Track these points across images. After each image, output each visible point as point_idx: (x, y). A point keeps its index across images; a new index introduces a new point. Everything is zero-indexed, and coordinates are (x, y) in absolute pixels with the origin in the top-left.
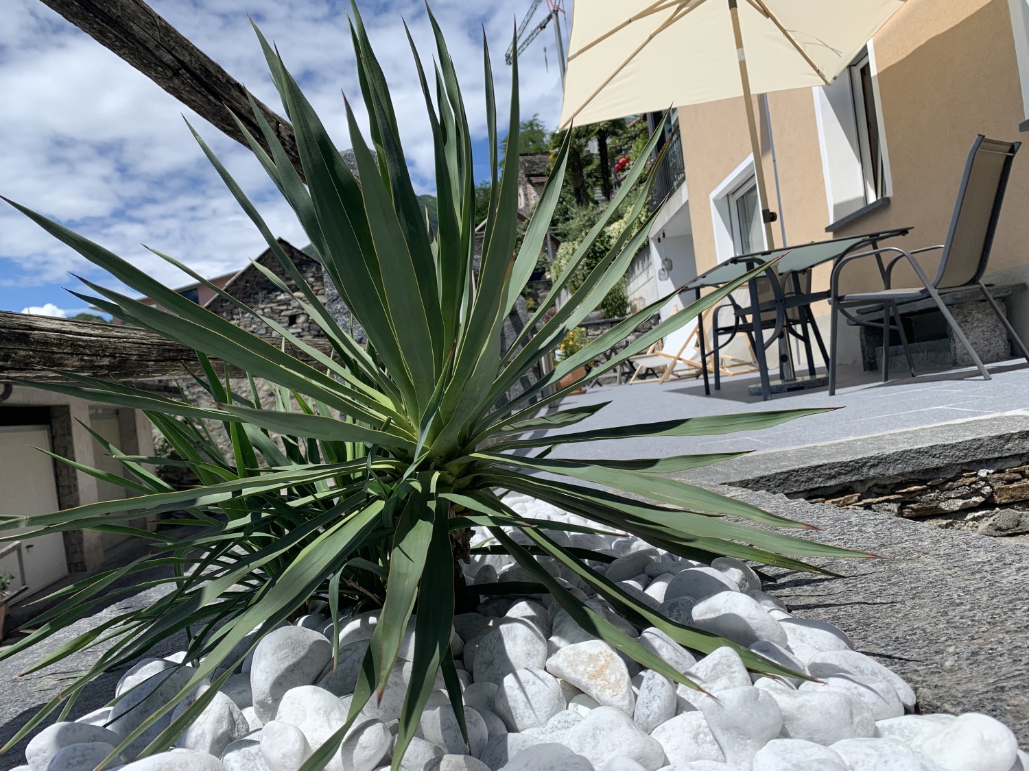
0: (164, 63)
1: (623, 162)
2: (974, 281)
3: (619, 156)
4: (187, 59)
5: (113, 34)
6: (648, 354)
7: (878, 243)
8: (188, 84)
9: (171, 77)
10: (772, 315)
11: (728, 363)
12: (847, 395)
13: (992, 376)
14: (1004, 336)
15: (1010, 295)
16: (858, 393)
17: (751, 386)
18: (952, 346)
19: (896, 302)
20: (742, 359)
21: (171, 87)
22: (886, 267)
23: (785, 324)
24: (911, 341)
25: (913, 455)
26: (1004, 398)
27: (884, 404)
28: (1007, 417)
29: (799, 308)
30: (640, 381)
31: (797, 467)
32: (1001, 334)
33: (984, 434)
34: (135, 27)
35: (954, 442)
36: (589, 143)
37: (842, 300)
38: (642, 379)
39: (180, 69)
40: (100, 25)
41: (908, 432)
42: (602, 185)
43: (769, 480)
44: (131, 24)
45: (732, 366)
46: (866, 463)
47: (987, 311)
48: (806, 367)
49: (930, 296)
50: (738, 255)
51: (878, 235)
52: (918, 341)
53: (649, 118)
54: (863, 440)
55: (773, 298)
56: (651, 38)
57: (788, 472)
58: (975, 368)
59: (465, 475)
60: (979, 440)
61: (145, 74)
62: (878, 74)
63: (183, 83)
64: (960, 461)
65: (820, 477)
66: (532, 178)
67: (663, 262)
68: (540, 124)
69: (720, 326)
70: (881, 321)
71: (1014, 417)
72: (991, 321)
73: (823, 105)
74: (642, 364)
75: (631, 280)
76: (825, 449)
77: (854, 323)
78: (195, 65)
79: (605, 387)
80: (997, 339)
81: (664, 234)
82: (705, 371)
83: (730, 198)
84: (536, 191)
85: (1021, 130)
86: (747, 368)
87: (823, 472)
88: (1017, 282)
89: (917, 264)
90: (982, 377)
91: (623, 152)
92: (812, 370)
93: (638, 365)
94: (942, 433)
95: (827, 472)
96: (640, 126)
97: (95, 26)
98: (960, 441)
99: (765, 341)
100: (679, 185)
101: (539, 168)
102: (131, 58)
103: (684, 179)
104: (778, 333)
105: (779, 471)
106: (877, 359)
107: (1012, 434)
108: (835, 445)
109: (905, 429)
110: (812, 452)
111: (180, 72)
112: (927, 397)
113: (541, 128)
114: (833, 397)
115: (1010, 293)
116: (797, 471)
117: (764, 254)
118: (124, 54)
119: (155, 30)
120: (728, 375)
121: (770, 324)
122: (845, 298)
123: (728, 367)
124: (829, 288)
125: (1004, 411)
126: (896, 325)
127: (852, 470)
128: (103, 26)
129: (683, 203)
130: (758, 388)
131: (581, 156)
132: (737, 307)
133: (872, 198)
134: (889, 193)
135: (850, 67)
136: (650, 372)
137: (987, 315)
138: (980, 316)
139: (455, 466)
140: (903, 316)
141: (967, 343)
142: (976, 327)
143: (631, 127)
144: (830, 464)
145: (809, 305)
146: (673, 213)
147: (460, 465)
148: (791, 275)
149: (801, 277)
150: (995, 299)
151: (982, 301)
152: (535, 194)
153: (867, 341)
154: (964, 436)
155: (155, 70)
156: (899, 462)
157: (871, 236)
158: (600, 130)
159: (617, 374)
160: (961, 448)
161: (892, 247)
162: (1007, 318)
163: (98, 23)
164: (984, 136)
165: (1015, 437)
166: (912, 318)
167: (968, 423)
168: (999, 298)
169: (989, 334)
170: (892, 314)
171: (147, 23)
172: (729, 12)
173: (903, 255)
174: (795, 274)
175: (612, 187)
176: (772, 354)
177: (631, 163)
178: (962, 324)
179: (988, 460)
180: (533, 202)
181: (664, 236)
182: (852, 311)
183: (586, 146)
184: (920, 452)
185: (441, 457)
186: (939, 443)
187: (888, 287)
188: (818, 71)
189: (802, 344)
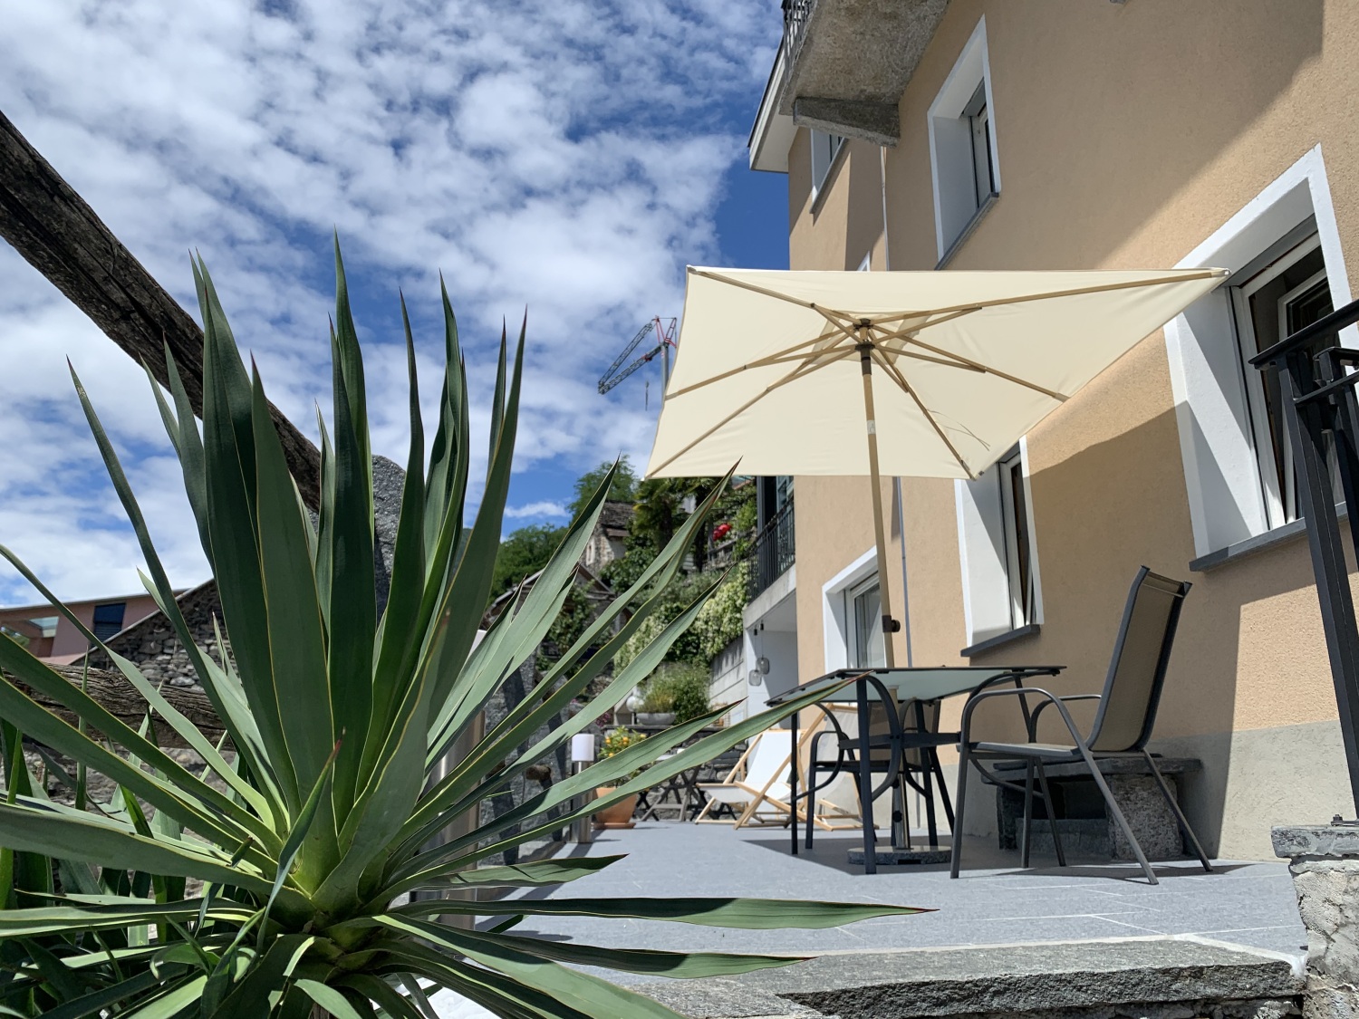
0: (111, 300)
1: (724, 529)
2: (1137, 747)
3: (719, 522)
4: (145, 301)
5: (47, 253)
6: (724, 783)
7: (1024, 681)
8: (139, 333)
9: (117, 320)
10: (886, 755)
11: (828, 813)
12: (974, 880)
13: (1158, 879)
14: (1175, 825)
15: (1181, 773)
16: (988, 879)
17: (851, 850)
18: (1110, 830)
19: (1043, 760)
20: (845, 808)
21: (115, 332)
22: (1031, 711)
23: (901, 769)
24: (1059, 815)
25: (1051, 983)
26: (1173, 914)
27: (1020, 900)
28: (1175, 942)
29: (921, 749)
30: (711, 821)
31: (893, 981)
32: (1171, 822)
33: (1146, 964)
34: (80, 250)
35: (1106, 971)
36: (685, 500)
37: (975, 748)
38: (714, 818)
39: (133, 312)
40: (31, 238)
41: (1047, 947)
42: (694, 552)
43: (853, 997)
44: (76, 246)
45: (832, 817)
46: (988, 987)
47: (1153, 789)
48: (926, 833)
49: (1084, 760)
50: (852, 667)
51: (1022, 669)
52: (1068, 818)
53: (759, 483)
54: (988, 951)
55: (888, 732)
56: (768, 391)
57: (881, 988)
58: (1138, 865)
59: (361, 948)
60: (1139, 972)
61: (83, 310)
62: (1031, 476)
63: (133, 330)
64: (1114, 1001)
65: (924, 1001)
66: (608, 530)
67: (758, 662)
68: (629, 468)
69: (819, 759)
70: (1022, 783)
71: (1184, 943)
72: (1158, 803)
73: (965, 502)
74: (717, 796)
75: (716, 678)
76: (936, 959)
77: (989, 781)
78: (156, 311)
79: (662, 823)
80: (1165, 828)
81: (762, 626)
82: (794, 819)
83: (848, 593)
84: (612, 546)
85: (1191, 570)
86: (850, 823)
87: (929, 994)
88: (1188, 756)
89: (1068, 715)
90: (1146, 880)
91: (725, 518)
92: (933, 838)
93: (710, 797)
94: (1092, 956)
95: (934, 994)
96: (749, 491)
97: (24, 239)
98: (1115, 970)
99: (874, 788)
100: (787, 568)
101: (620, 519)
102: (66, 287)
103: (793, 562)
104: (891, 780)
105: (869, 984)
106: (1017, 835)
107: (1182, 970)
108: (949, 953)
109: (1044, 943)
110: (917, 960)
111: (132, 316)
112: (1076, 899)
113: (629, 473)
114: (956, 880)
115: (1181, 769)
116: (894, 988)
117: (879, 671)
118: (57, 280)
119: (109, 259)
120: (826, 829)
121: (880, 766)
122: (979, 746)
123: (826, 818)
124: (959, 730)
125: (1171, 933)
126: (1041, 791)
127: (969, 996)
128: (36, 242)
129: (789, 591)
130: (860, 853)
131: (673, 514)
132: (842, 737)
133: (1020, 623)
134: (1040, 620)
135: (999, 463)
136: (726, 809)
137: (1154, 794)
138: (1145, 794)
139: (346, 932)
140: (1051, 780)
141: (1129, 831)
142: (1139, 809)
143: (738, 490)
144: (939, 982)
145: (934, 749)
146: (775, 601)
147: (355, 931)
148: (914, 704)
149: (927, 710)
150: (1163, 774)
151: (1148, 775)
152: (610, 550)
153: (1006, 807)
154: (1119, 964)
155: (97, 307)
156: (1033, 991)
157: (1015, 669)
158: (700, 487)
159: (681, 807)
160: (1115, 981)
161: (1039, 687)
162: (1178, 802)
163: (28, 235)
164: (1148, 569)
165: (1186, 974)
166: (1062, 784)
167: (1126, 944)
168: (1169, 774)
169: (1156, 820)
170: (1036, 776)
171: (100, 249)
172: (862, 377)
173: (1052, 701)
174: (918, 704)
175: (706, 557)
176: (883, 809)
177: (733, 532)
178: (1123, 802)
179: (1151, 1004)
180: (606, 559)
181: (762, 628)
182: (988, 765)
183: (680, 502)
184: (1061, 981)
185: (326, 913)
186: (1086, 970)
187: (1032, 739)
188: (962, 462)
189: (923, 799)
